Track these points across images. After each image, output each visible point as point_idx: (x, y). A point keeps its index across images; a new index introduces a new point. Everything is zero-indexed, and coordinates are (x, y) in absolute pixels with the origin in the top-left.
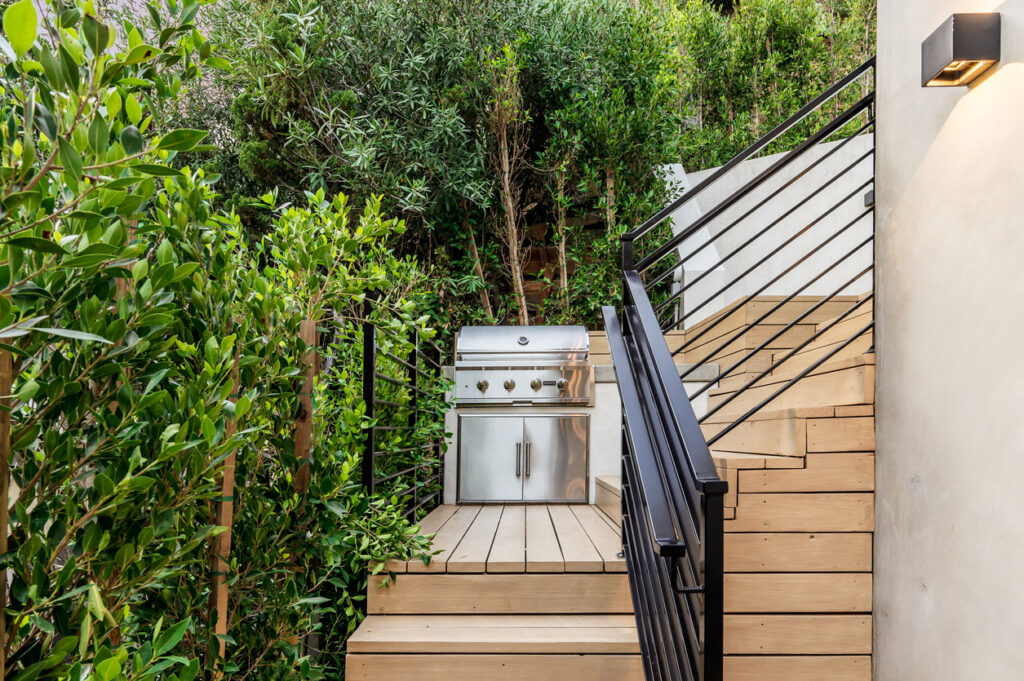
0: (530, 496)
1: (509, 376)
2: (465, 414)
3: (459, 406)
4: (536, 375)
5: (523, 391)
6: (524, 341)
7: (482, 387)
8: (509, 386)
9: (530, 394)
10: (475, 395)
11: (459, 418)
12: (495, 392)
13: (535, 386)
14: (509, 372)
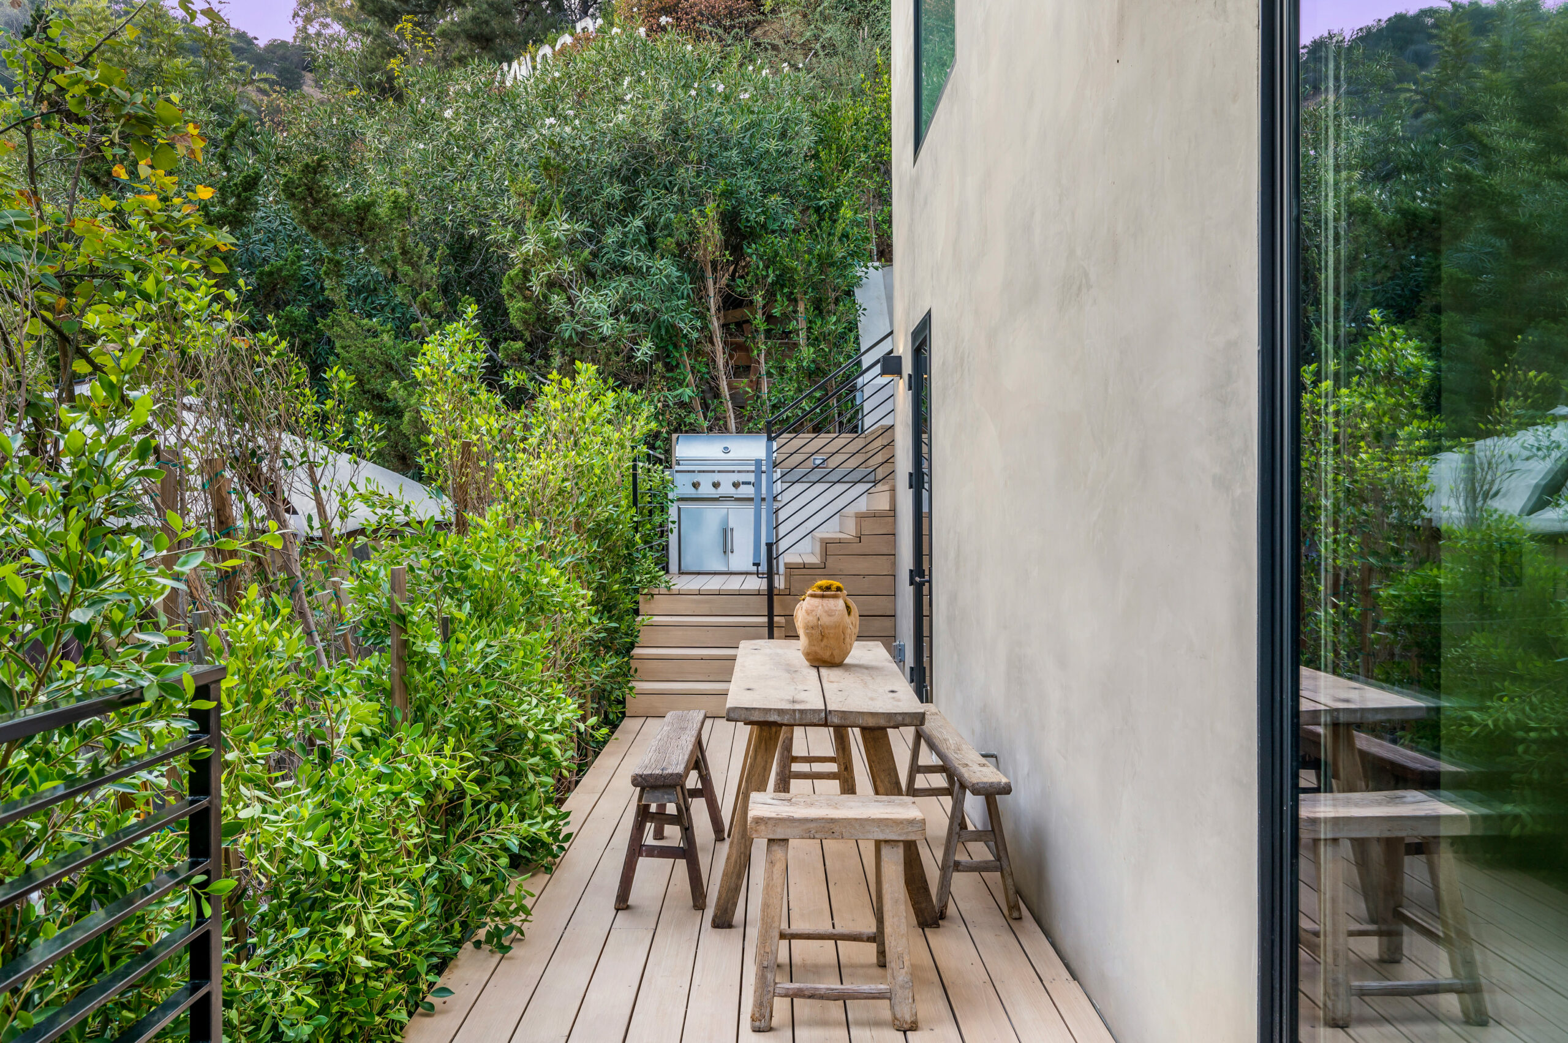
0: (734, 567)
1: (716, 477)
2: (684, 506)
3: (679, 500)
4: (736, 477)
5: (726, 489)
6: (726, 450)
7: (696, 485)
8: (716, 485)
9: (732, 491)
10: (690, 491)
11: (679, 509)
12: (706, 490)
13: (736, 485)
14: (716, 474)
